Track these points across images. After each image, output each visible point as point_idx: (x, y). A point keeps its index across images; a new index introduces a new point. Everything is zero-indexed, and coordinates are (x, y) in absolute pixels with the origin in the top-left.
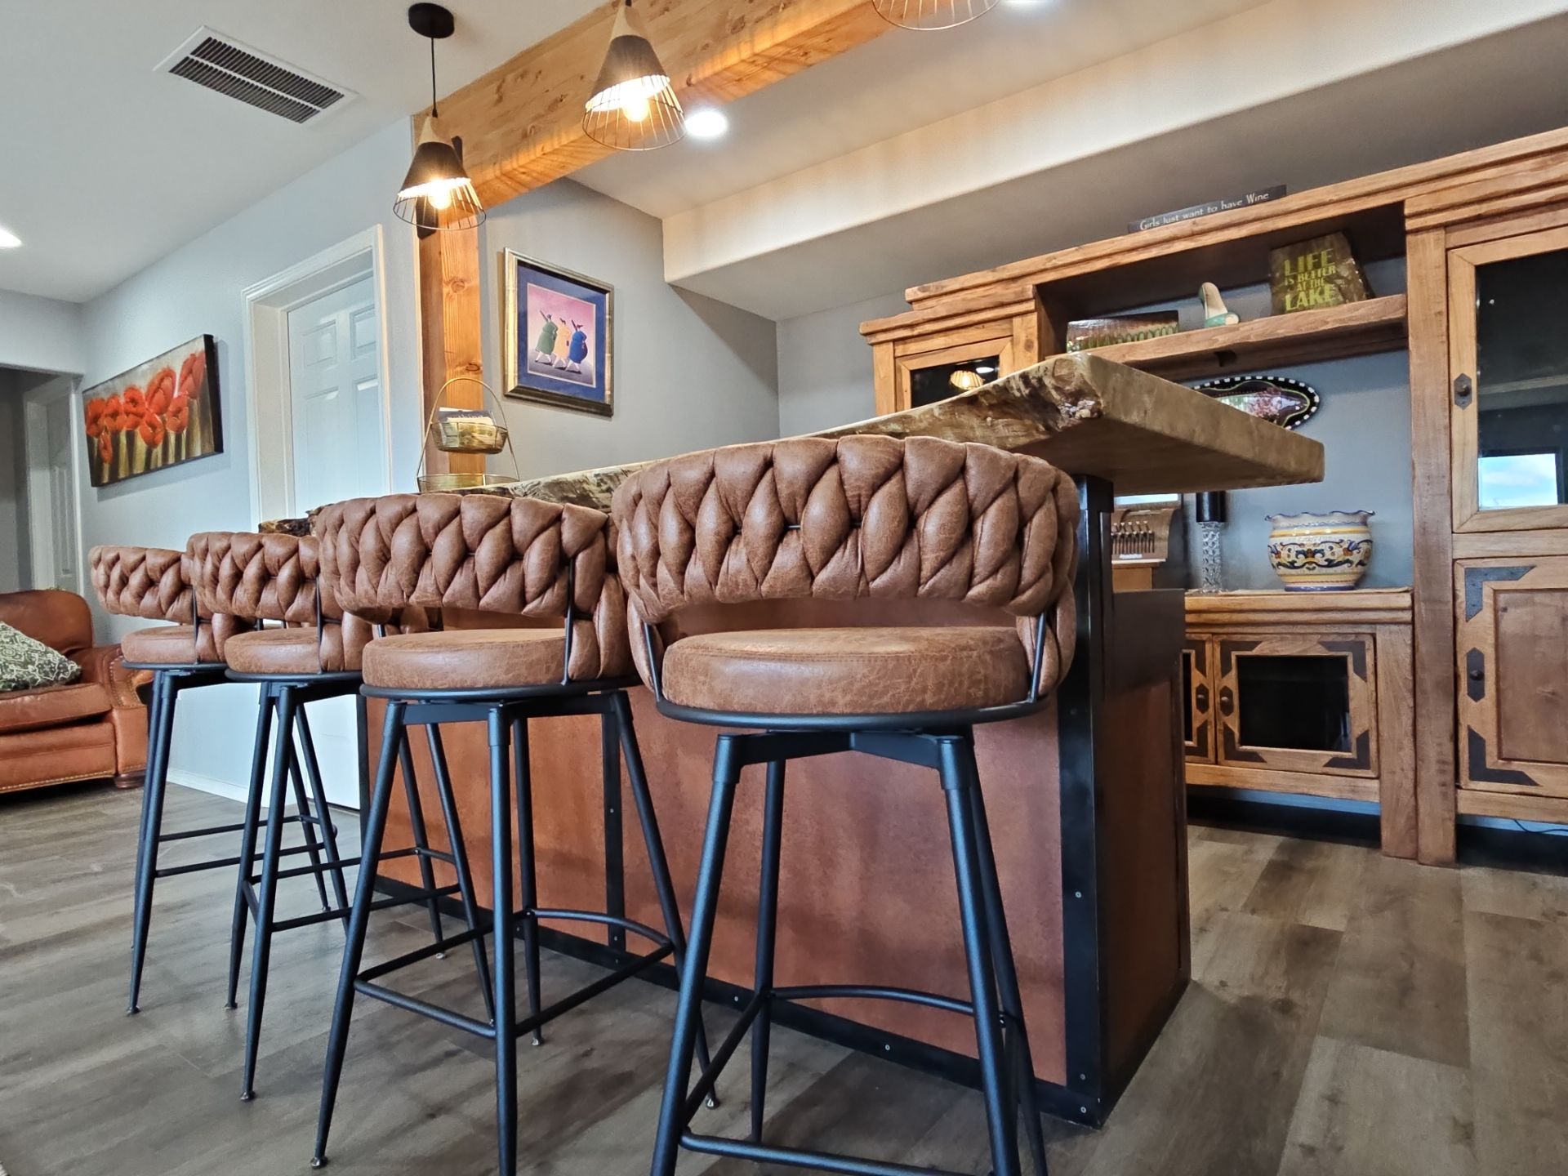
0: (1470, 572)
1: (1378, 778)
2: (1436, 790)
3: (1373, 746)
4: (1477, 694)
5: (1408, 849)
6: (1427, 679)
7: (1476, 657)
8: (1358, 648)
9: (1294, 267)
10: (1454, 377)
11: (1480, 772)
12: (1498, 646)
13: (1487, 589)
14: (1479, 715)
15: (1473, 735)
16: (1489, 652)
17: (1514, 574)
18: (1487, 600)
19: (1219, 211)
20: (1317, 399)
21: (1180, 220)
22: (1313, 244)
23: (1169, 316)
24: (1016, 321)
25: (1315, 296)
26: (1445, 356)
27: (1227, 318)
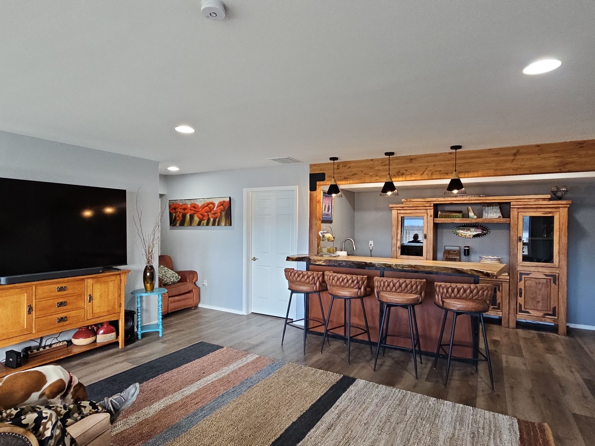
0: (520, 273)
1: (502, 312)
2: (513, 314)
3: (501, 305)
4: (521, 296)
5: (507, 326)
6: (512, 293)
7: (521, 289)
8: (499, 286)
9: (488, 208)
10: (519, 236)
11: (521, 311)
12: (525, 287)
13: (523, 276)
14: (521, 300)
15: (520, 304)
16: (523, 289)
17: (528, 274)
18: (523, 279)
19: (474, 197)
20: (489, 231)
21: (467, 197)
22: (492, 204)
23: (460, 212)
24: (428, 210)
25: (492, 215)
26: (517, 232)
27: (474, 217)
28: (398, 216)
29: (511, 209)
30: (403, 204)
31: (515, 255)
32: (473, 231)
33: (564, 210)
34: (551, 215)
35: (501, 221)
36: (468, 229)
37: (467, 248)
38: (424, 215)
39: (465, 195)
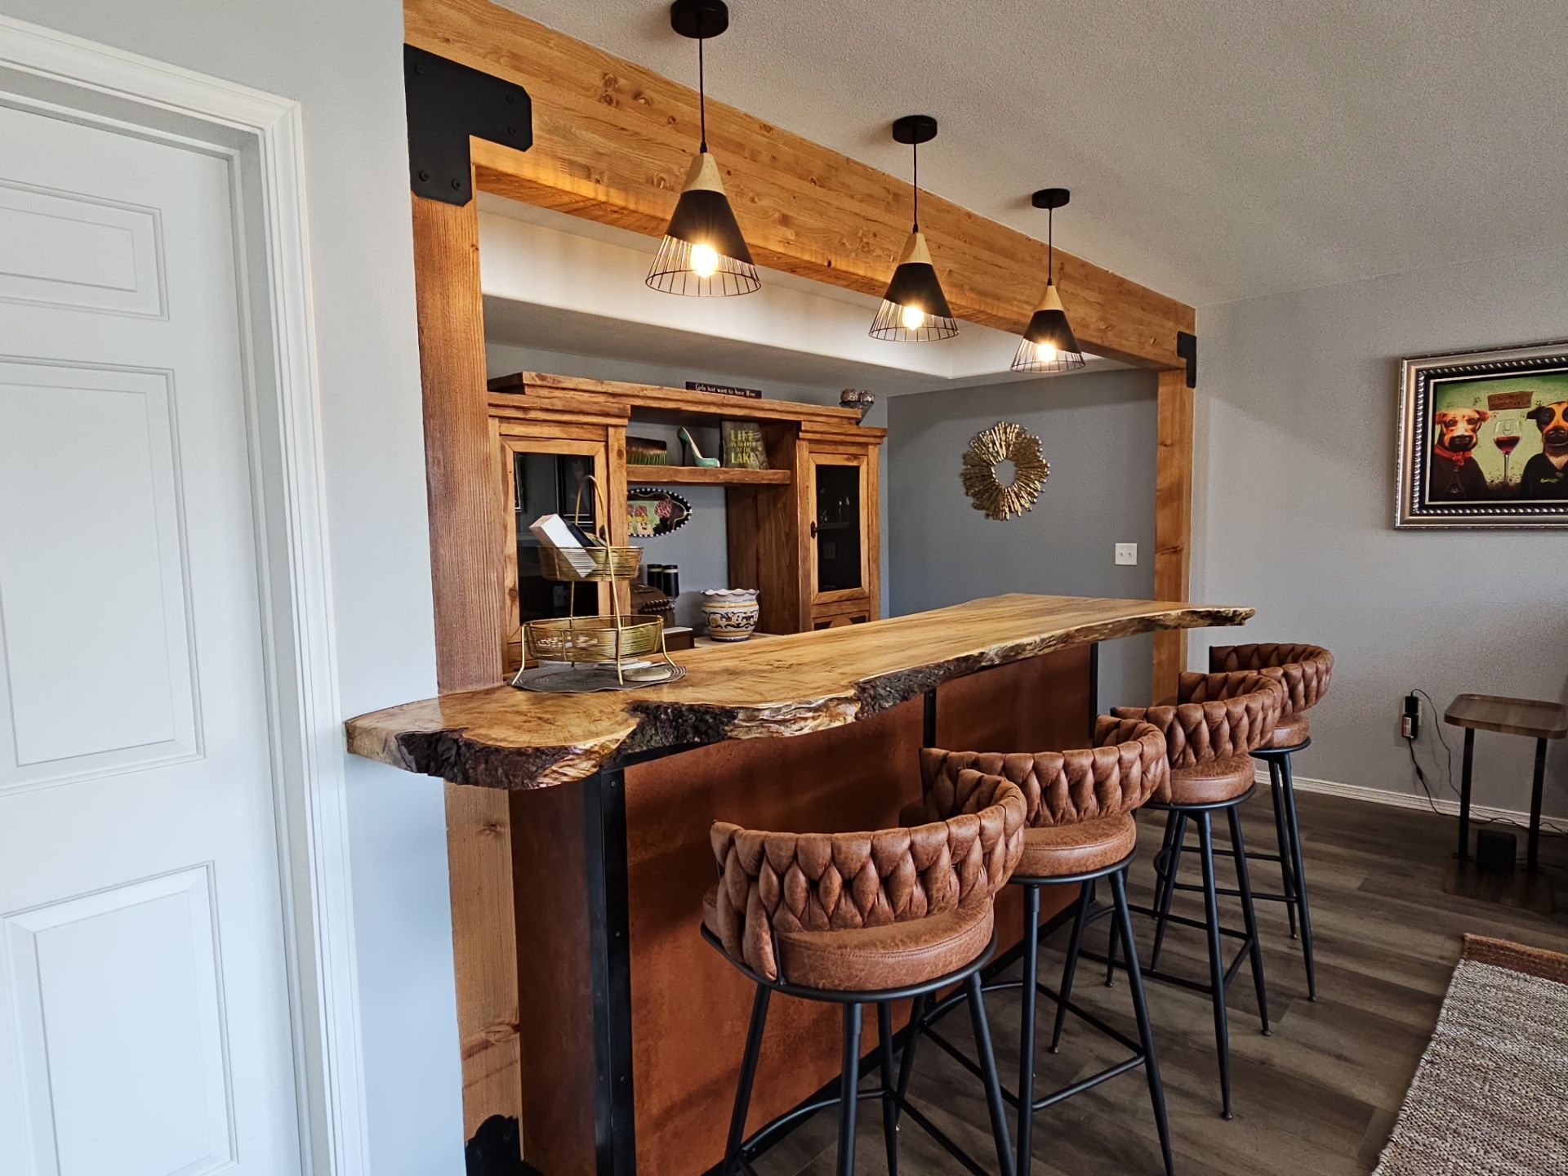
10: (810, 521)
19: (734, 394)
20: (691, 511)
21: (717, 392)
22: (745, 425)
23: (662, 445)
24: (611, 430)
25: (746, 458)
26: (808, 510)
27: (713, 462)
28: (503, 449)
29: (798, 442)
30: (524, 393)
31: (807, 577)
32: (653, 513)
33: (873, 451)
34: (855, 463)
35: (776, 477)
36: (641, 508)
37: (673, 571)
38: (596, 450)
39: (711, 386)
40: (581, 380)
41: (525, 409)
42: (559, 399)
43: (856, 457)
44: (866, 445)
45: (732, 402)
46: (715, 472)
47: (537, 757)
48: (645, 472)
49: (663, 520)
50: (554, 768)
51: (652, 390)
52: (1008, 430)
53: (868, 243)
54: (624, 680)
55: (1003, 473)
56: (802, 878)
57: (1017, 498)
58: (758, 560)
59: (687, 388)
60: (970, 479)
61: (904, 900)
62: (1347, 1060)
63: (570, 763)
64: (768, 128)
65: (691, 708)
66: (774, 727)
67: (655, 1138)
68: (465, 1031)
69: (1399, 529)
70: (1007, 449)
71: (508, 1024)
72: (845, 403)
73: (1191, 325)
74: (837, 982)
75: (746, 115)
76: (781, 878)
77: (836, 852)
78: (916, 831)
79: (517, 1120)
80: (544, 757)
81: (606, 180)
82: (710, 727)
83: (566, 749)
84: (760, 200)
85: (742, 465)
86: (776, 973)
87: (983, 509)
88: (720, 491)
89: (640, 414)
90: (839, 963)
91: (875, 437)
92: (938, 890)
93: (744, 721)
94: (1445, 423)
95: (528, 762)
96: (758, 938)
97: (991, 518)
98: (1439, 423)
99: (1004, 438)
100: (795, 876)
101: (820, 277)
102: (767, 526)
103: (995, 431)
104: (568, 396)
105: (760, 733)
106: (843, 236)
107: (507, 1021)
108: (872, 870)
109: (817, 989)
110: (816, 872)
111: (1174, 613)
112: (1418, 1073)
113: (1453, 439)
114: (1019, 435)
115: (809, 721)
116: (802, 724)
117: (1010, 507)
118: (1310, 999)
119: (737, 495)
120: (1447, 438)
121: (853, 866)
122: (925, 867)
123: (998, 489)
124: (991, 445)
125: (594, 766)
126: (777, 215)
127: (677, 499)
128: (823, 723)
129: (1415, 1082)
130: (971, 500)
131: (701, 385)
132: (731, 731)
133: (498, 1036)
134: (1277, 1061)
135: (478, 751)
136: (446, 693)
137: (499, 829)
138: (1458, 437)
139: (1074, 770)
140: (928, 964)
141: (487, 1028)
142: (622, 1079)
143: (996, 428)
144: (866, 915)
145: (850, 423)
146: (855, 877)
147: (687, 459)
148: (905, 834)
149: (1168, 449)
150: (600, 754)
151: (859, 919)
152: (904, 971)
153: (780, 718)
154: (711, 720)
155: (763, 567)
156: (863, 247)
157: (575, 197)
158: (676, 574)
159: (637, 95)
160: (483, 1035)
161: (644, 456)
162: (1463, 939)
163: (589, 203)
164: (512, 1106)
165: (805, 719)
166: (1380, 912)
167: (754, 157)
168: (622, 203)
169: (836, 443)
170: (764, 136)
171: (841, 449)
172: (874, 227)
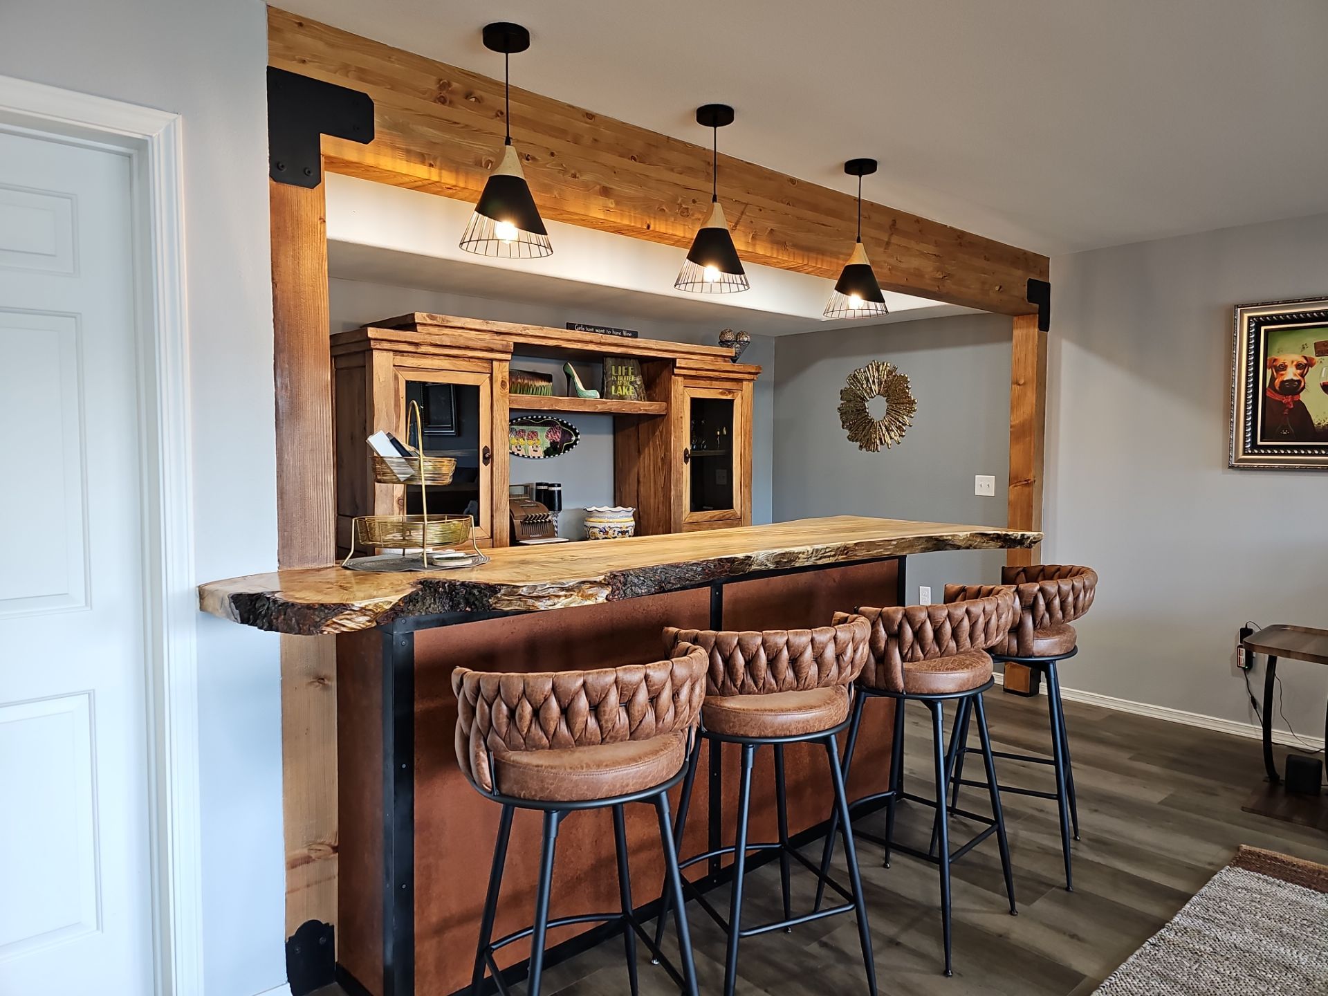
9: (617, 371)
10: (683, 448)
19: (611, 334)
20: (579, 437)
21: (595, 332)
22: (625, 361)
23: (548, 378)
24: (494, 362)
25: (625, 390)
26: (682, 439)
27: (595, 394)
28: (396, 378)
29: (673, 377)
30: (416, 331)
31: (680, 497)
32: (544, 438)
33: (747, 387)
34: (729, 397)
35: (651, 408)
36: (533, 432)
37: (556, 489)
38: (483, 381)
39: (590, 327)
40: (468, 320)
41: (416, 344)
42: (447, 337)
43: (730, 391)
44: (740, 381)
45: (607, 341)
46: (595, 402)
47: (322, 611)
48: (526, 401)
49: (553, 444)
50: (334, 620)
51: (533, 330)
52: (881, 368)
53: (687, 209)
54: (428, 564)
55: (877, 408)
56: (504, 707)
57: (887, 430)
58: (639, 482)
59: (567, 329)
60: (845, 413)
61: (579, 726)
62: (1079, 939)
63: (348, 617)
64: (590, 116)
65: (463, 584)
66: (530, 601)
67: (434, 942)
68: (289, 846)
69: (1232, 467)
70: (880, 385)
71: (329, 845)
72: (723, 343)
73: (1046, 272)
74: (533, 793)
75: (569, 106)
76: (490, 706)
77: (526, 687)
78: (589, 674)
79: (333, 926)
80: (326, 611)
81: (438, 163)
82: (477, 599)
83: (344, 605)
84: (581, 176)
85: (622, 397)
86: (490, 785)
87: (856, 441)
88: (608, 421)
89: (521, 350)
90: (535, 777)
91: (750, 373)
92: (607, 721)
93: (505, 595)
94: (1275, 367)
95: (314, 614)
96: (477, 756)
97: (864, 449)
98: (1271, 367)
99: (876, 375)
100: (499, 705)
101: (645, 237)
102: (646, 450)
103: (869, 370)
104: (456, 334)
105: (519, 606)
106: (662, 203)
107: (327, 842)
108: (554, 702)
109: (520, 798)
110: (512, 702)
111: (962, 534)
112: (1137, 952)
113: (1283, 382)
114: (890, 372)
115: (562, 598)
116: (556, 600)
117: (880, 439)
118: (1067, 889)
119: (623, 424)
120: (1277, 382)
121: (537, 698)
122: (597, 702)
123: (871, 421)
124: (865, 382)
125: (369, 621)
126: (598, 187)
127: (566, 425)
128: (576, 601)
129: (1131, 959)
130: (847, 432)
131: (579, 325)
132: (496, 603)
133: (319, 853)
134: (1014, 936)
135: (280, 606)
136: (285, 569)
137: (326, 682)
138: (1287, 381)
139: (770, 646)
140: (607, 783)
141: (309, 845)
142: (404, 886)
143: (870, 366)
144: (550, 737)
145: (725, 361)
146: (541, 706)
147: (572, 392)
148: (580, 675)
149: (1021, 387)
150: (374, 612)
151: (545, 740)
152: (586, 787)
153: (535, 594)
154: (477, 593)
155: (642, 489)
156: (682, 212)
157: (412, 178)
158: (559, 492)
159: (468, 96)
160: (305, 851)
161: (529, 387)
162: (1238, 849)
163: (425, 182)
164: (330, 915)
165: (559, 597)
166: (1171, 824)
167: (576, 140)
168: (453, 182)
169: (711, 379)
170: (587, 123)
171: (716, 384)
172: (693, 195)
